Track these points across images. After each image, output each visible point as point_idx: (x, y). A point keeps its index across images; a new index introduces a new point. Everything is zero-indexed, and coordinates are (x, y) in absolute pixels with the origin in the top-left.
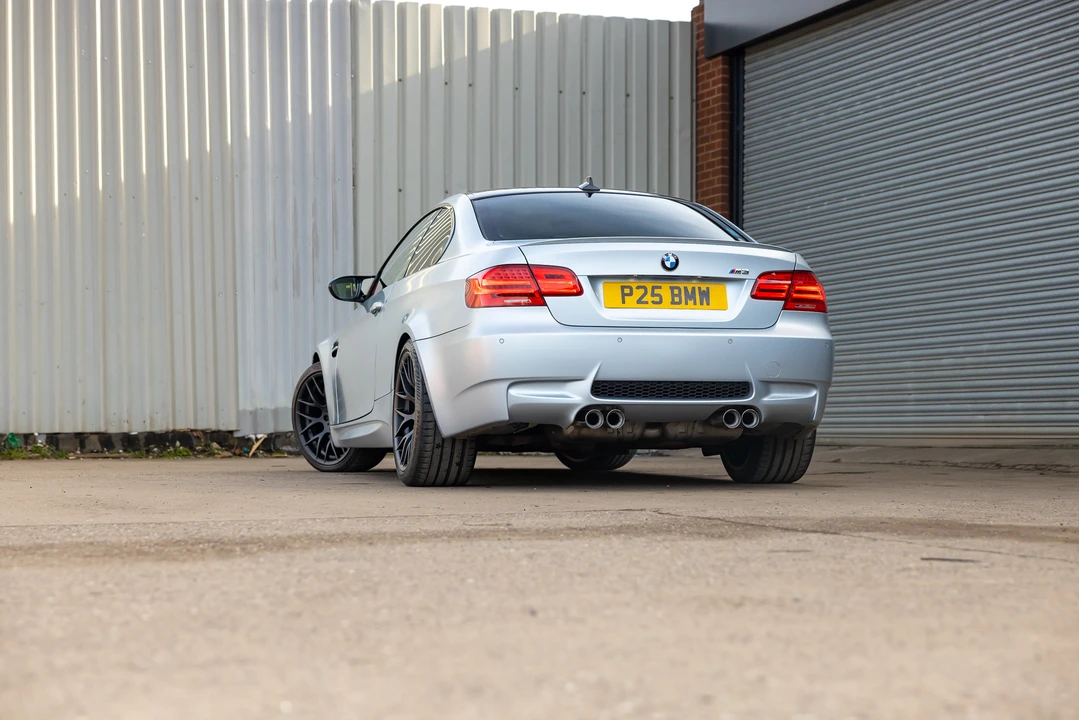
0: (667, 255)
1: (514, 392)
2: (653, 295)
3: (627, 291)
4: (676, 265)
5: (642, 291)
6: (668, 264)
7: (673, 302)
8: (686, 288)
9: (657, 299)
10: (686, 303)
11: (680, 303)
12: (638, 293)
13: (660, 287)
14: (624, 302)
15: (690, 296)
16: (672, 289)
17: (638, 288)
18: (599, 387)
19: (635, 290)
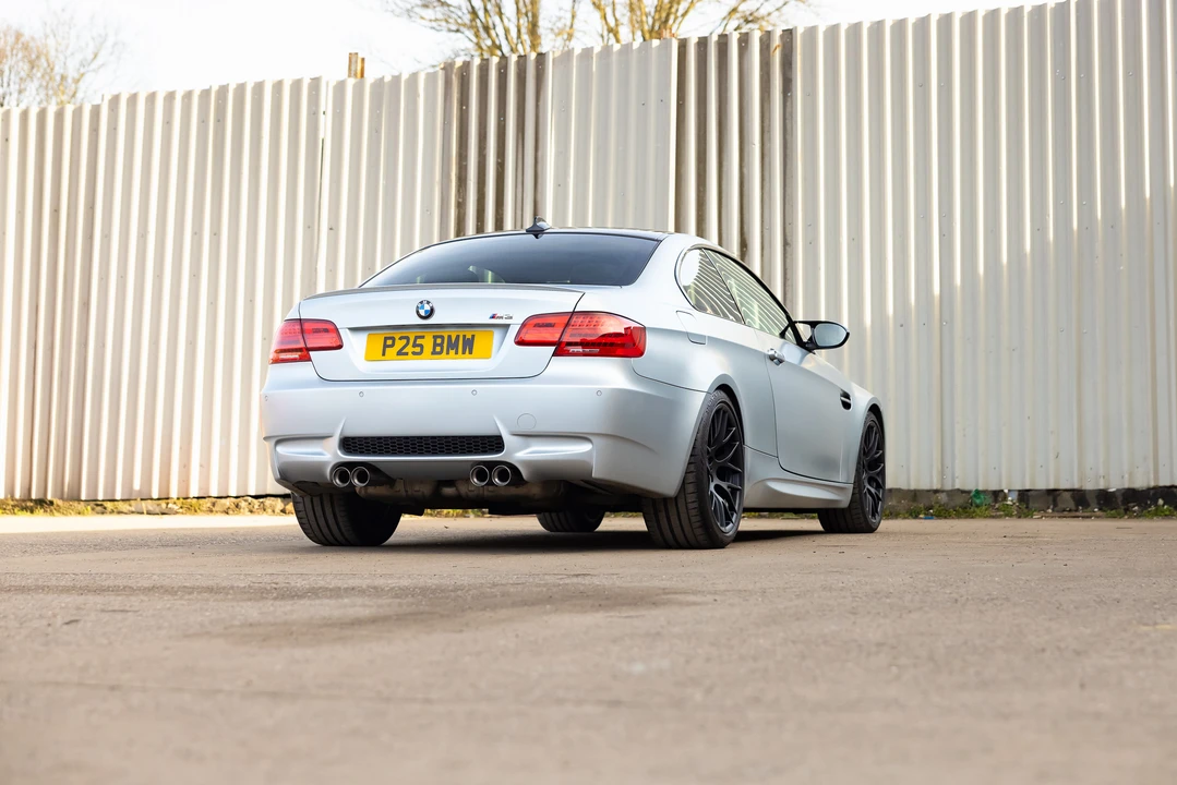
0: (421, 302)
1: (280, 449)
2: (415, 345)
3: (389, 342)
4: (431, 313)
5: (404, 341)
6: (422, 313)
7: (434, 353)
8: (450, 337)
9: (418, 349)
10: (448, 353)
11: (440, 353)
12: (399, 344)
13: (423, 337)
14: (384, 354)
15: (453, 346)
16: (435, 337)
17: (401, 338)
19: (397, 341)
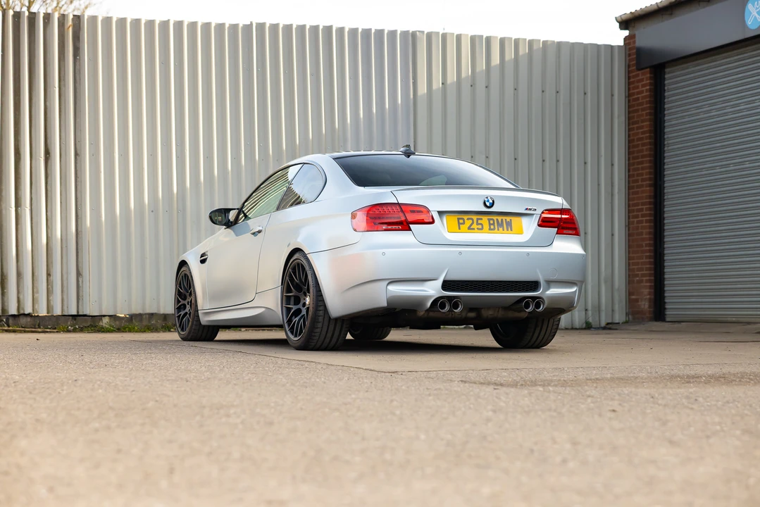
0: (487, 198)
1: (391, 288)
3: (461, 221)
4: (492, 204)
5: (471, 221)
6: (488, 204)
7: (490, 229)
8: (497, 220)
9: (480, 227)
10: (498, 230)
11: (494, 229)
12: (468, 223)
13: (481, 219)
14: (459, 229)
15: (500, 225)
16: (489, 220)
17: (468, 219)
18: (447, 285)
19: (466, 221)
